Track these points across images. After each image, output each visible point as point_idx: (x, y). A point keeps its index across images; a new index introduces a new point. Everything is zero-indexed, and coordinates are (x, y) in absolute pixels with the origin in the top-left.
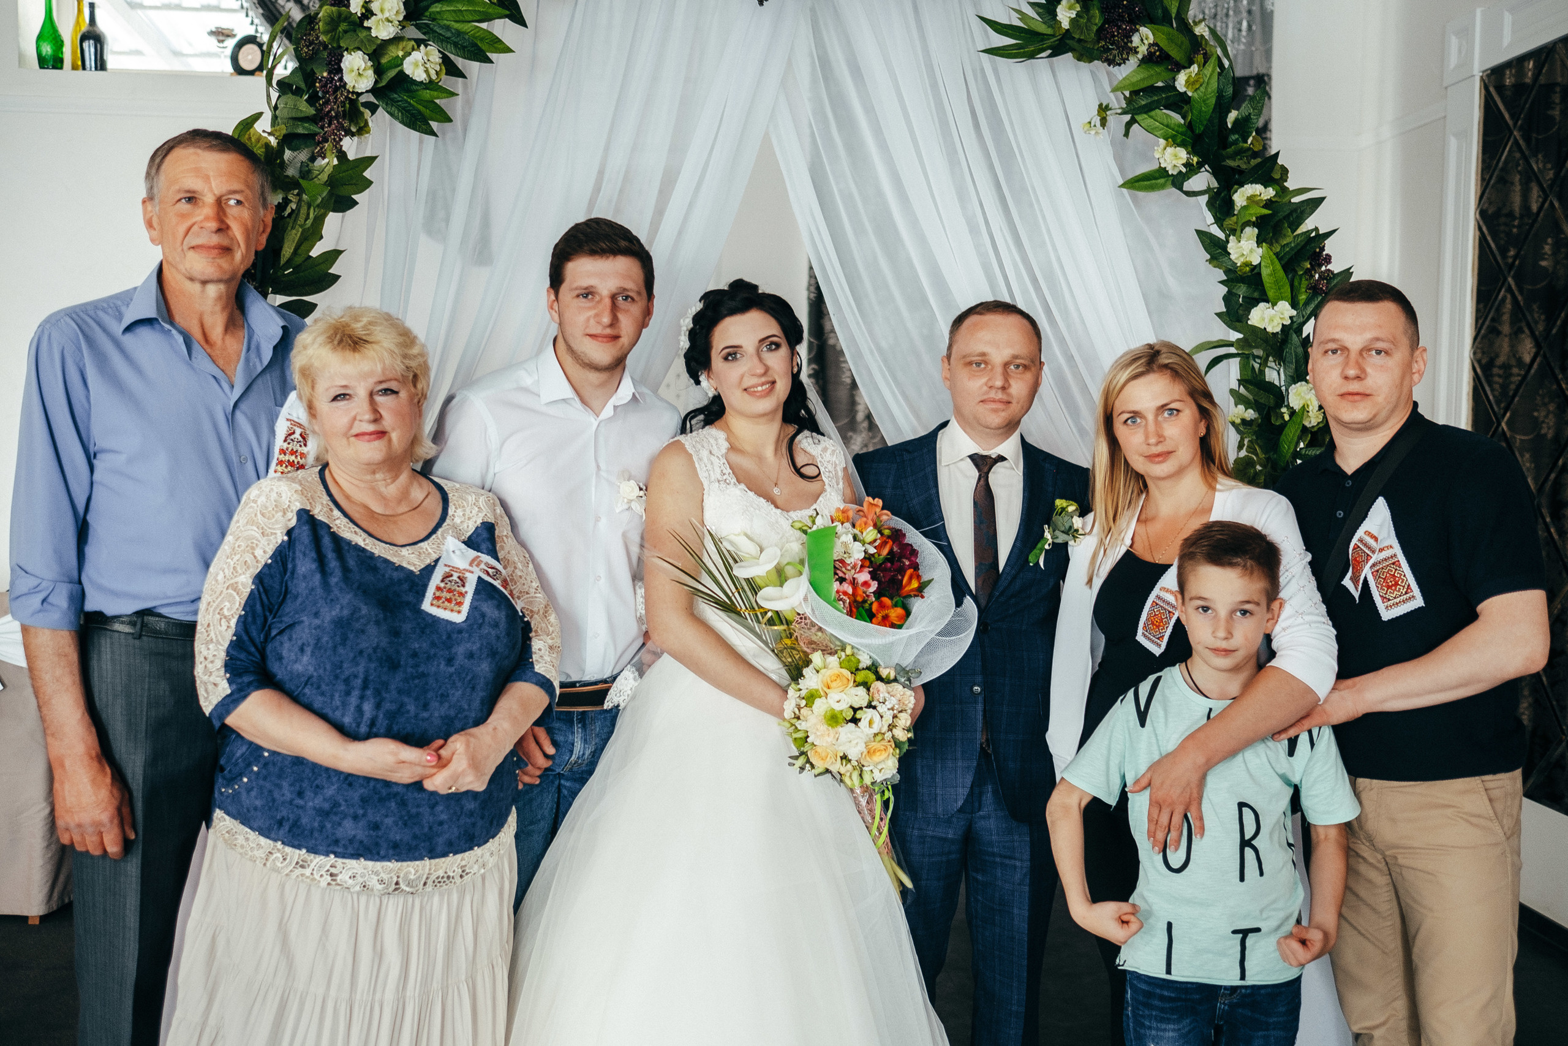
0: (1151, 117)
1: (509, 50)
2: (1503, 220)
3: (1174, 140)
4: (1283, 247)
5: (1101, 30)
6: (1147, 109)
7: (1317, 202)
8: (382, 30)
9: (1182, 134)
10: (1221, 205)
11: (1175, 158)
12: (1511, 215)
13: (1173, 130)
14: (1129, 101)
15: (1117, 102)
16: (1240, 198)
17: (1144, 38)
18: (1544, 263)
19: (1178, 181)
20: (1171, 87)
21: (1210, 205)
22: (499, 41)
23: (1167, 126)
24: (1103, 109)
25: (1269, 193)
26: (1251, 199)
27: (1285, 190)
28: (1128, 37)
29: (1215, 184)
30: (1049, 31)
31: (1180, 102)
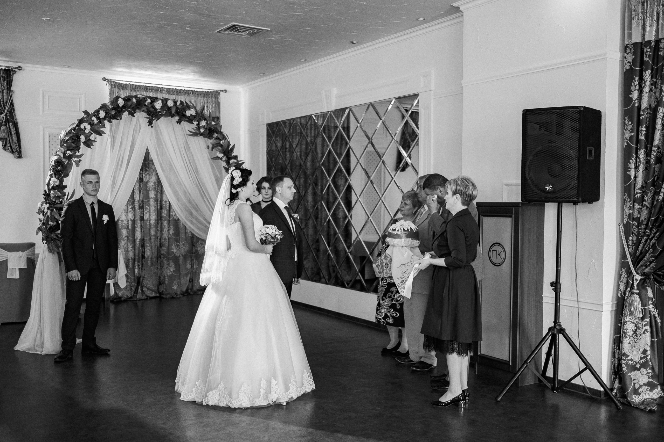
1: (105, 133)
2: (271, 152)
3: (221, 152)
5: (208, 134)
6: (216, 147)
7: (243, 163)
8: (87, 131)
10: (228, 163)
11: (221, 155)
12: (273, 151)
15: (211, 146)
16: (231, 161)
17: (215, 135)
18: (280, 162)
19: (221, 159)
20: (220, 143)
21: (226, 163)
22: (104, 132)
23: (219, 150)
24: (208, 146)
25: (235, 161)
26: (233, 162)
27: (238, 160)
28: (213, 135)
29: (226, 159)
30: (198, 132)
31: (221, 146)
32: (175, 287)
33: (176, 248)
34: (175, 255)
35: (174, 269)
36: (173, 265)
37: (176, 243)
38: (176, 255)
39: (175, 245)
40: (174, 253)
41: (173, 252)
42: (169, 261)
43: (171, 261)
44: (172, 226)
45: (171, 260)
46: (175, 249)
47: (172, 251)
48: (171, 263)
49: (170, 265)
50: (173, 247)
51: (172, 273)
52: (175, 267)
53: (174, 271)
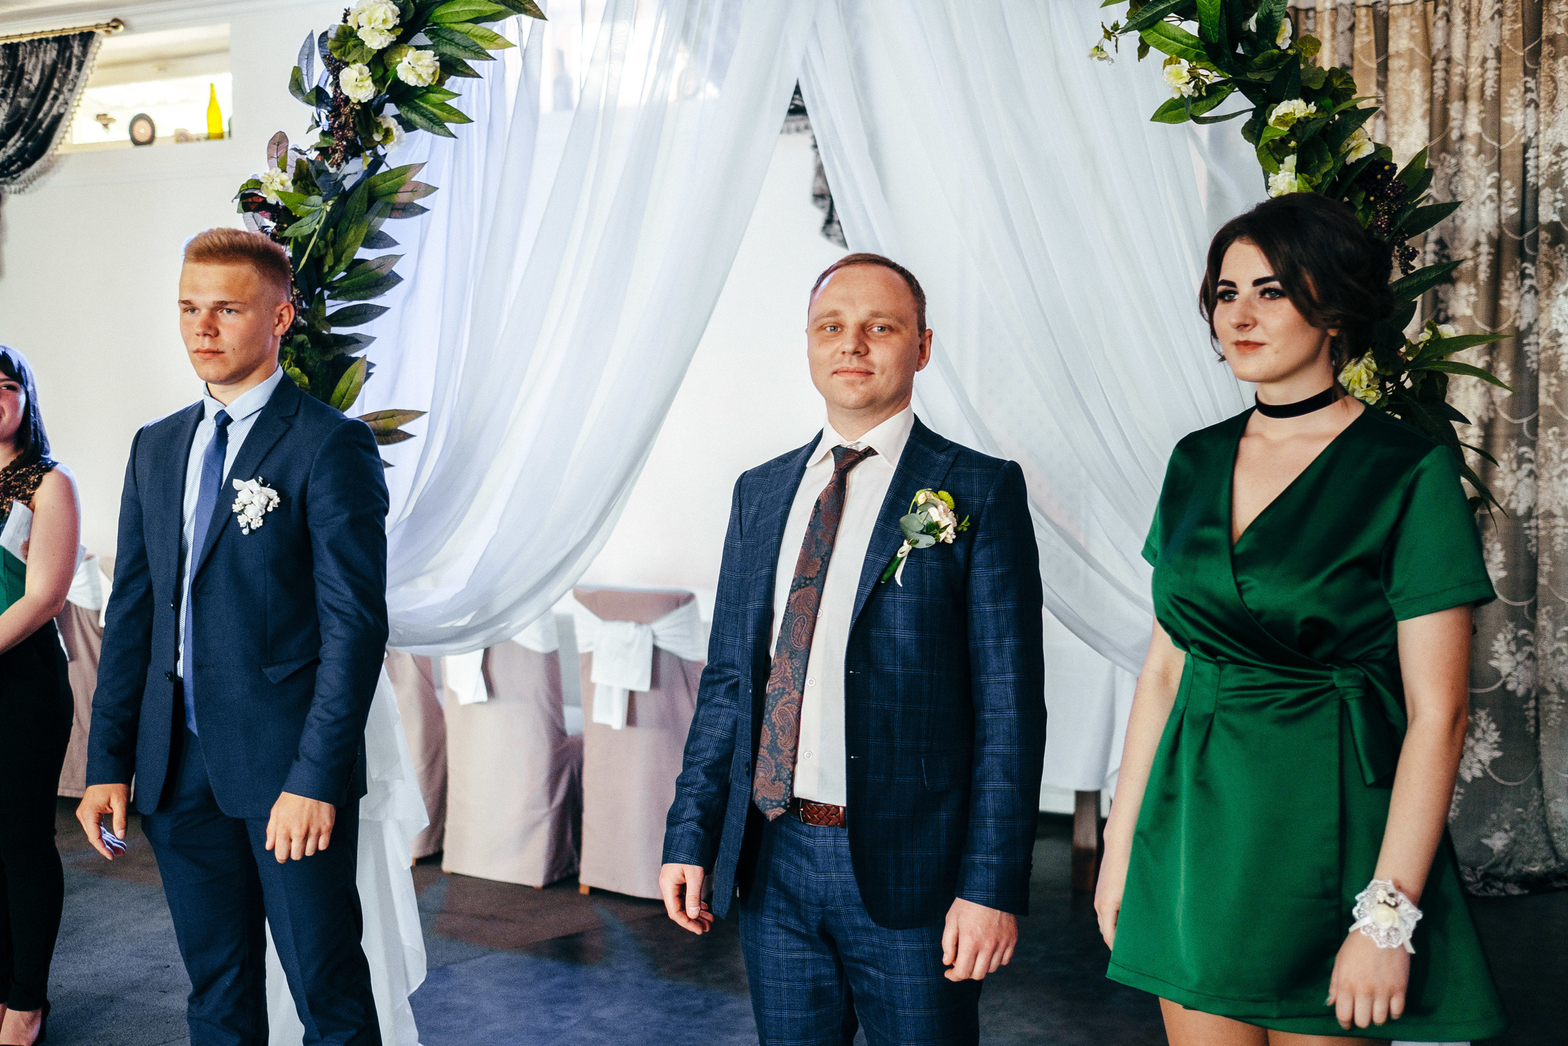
0: (1155, 31)
1: (510, 45)
3: (1183, 55)
4: (1325, 175)
6: (1151, 22)
8: (375, 40)
9: (1193, 46)
13: (1181, 42)
14: (1130, 16)
16: (1273, 118)
22: (499, 36)
23: (1174, 39)
26: (1280, 120)
29: (1249, 105)
31: (1190, 8)
32: (1498, 842)
33: (1513, 654)
34: (1504, 685)
35: (1498, 754)
36: (1494, 736)
37: (1511, 626)
38: (1510, 687)
39: (1509, 637)
40: (1500, 677)
41: (1497, 673)
42: (1473, 713)
43: (1482, 714)
44: (1498, 546)
45: (1483, 708)
46: (1507, 657)
47: (1494, 663)
48: (1483, 724)
49: (1478, 734)
50: (1500, 645)
51: (1484, 771)
52: (1500, 746)
53: (1494, 762)
